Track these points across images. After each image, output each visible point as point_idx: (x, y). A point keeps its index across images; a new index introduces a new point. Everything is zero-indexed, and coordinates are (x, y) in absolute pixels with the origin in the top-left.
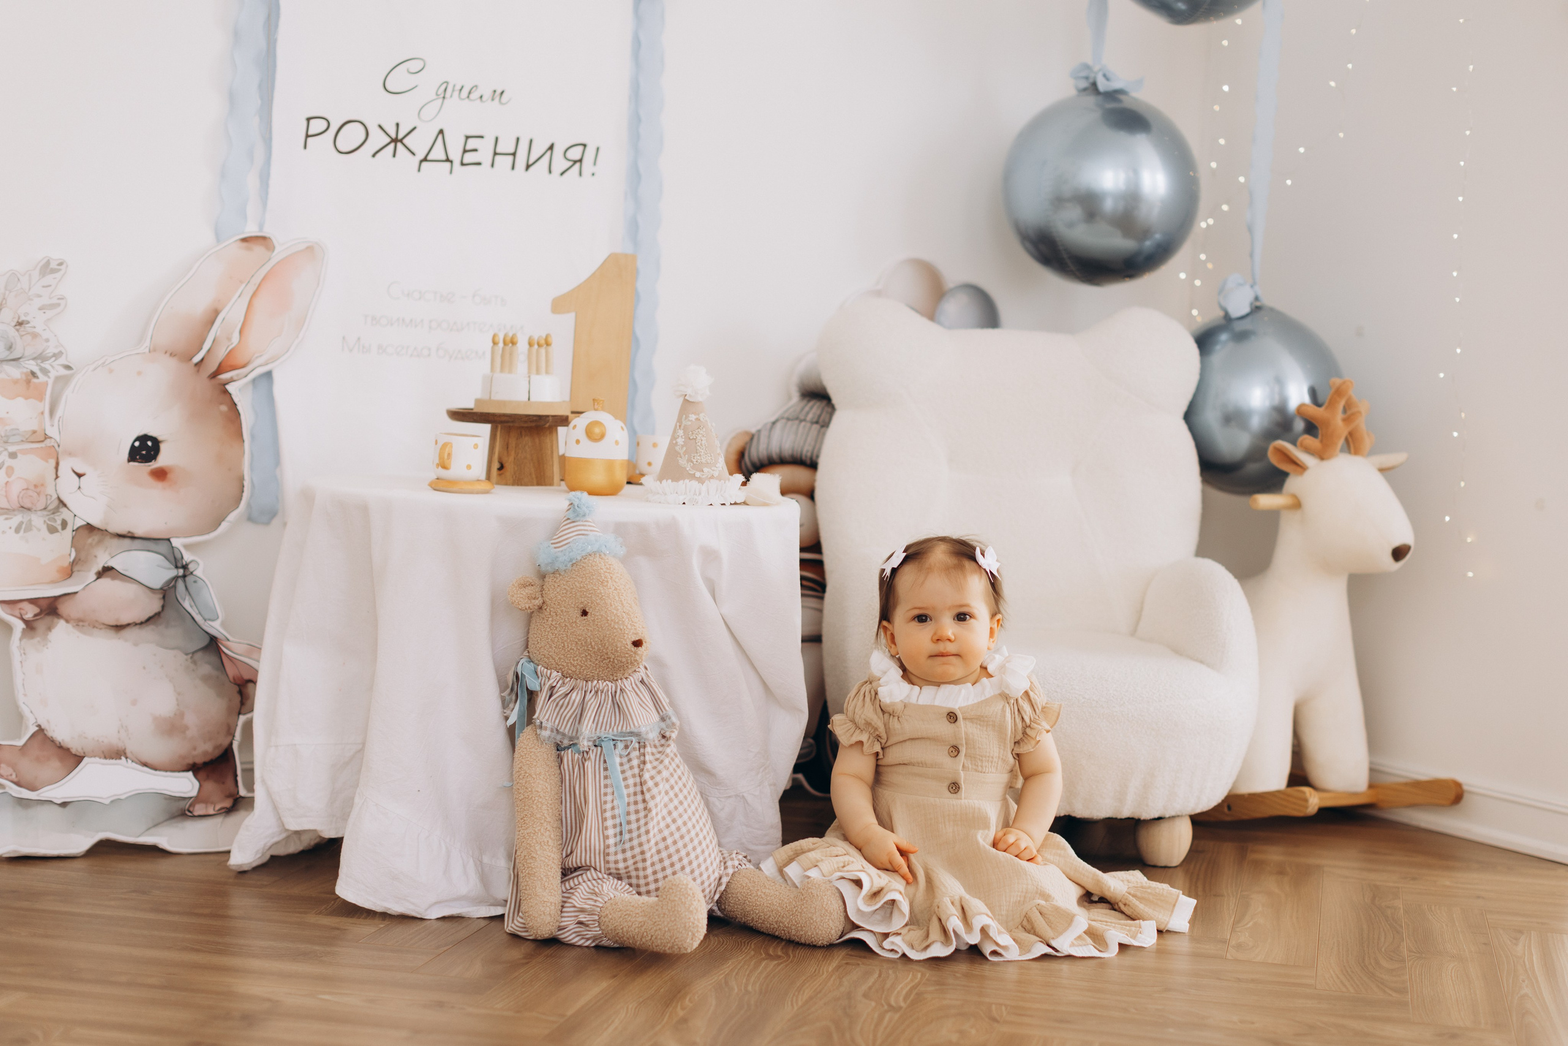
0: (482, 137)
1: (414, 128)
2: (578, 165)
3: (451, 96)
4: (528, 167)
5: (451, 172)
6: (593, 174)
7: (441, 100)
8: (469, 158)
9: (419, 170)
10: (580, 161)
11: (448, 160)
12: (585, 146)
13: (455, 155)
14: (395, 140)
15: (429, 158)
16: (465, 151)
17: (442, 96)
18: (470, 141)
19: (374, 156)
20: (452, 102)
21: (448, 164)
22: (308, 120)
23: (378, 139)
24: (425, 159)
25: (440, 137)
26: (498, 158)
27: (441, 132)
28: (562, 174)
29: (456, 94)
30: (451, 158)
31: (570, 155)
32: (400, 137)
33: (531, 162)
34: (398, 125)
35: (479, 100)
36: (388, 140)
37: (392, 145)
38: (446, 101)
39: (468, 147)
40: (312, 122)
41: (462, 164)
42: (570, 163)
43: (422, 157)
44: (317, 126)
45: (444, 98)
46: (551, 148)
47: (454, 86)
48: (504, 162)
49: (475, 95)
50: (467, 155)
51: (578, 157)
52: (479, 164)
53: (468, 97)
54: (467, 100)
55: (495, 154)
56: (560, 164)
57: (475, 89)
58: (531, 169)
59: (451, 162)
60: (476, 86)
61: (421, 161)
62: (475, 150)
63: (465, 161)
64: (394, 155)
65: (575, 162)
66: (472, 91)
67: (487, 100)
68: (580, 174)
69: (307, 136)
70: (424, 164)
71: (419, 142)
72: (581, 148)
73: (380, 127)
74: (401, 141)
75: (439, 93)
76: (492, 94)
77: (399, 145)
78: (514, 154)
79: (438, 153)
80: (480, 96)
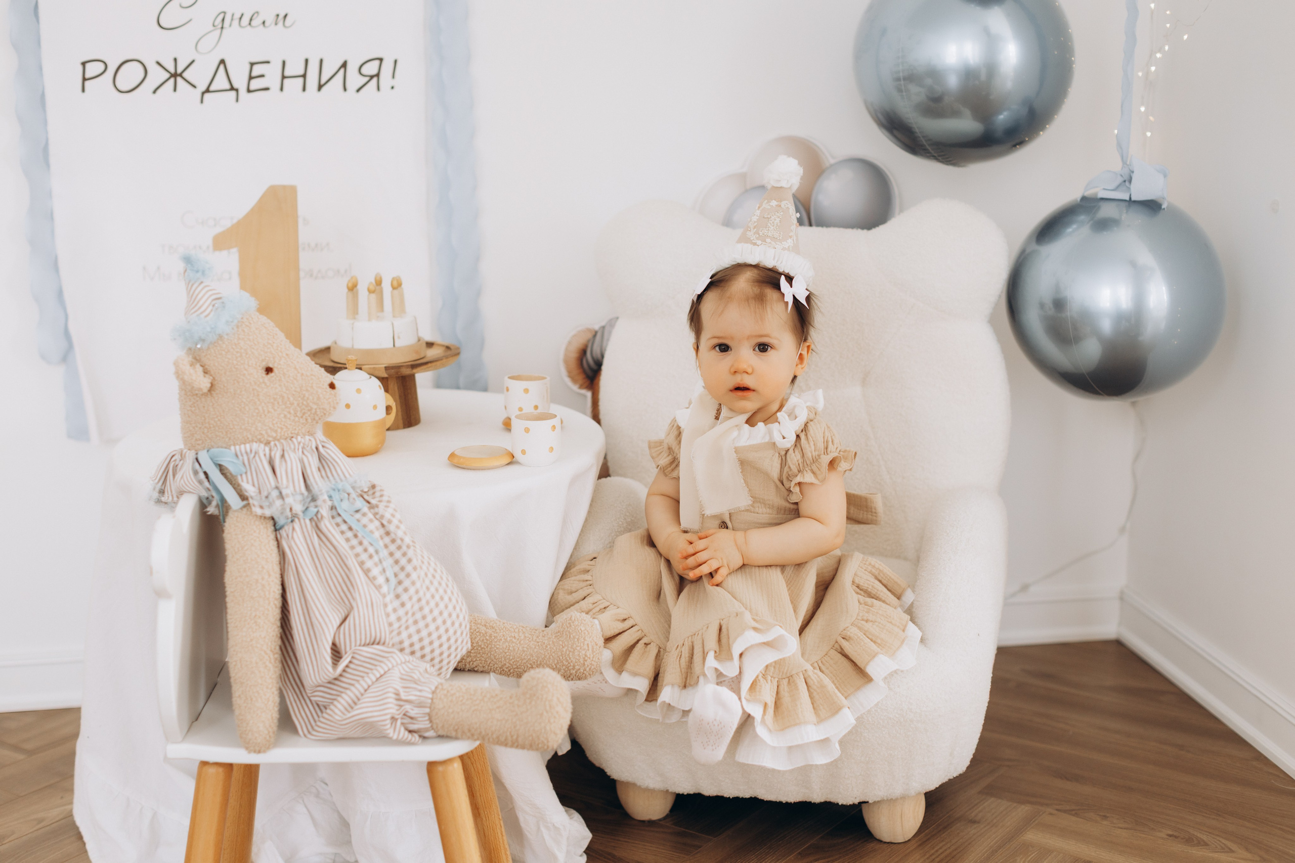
0: (268, 62)
1: (193, 61)
2: (375, 79)
3: (230, 26)
4: (320, 87)
5: (237, 100)
6: (393, 88)
7: (219, 31)
8: (255, 84)
9: (202, 102)
10: (378, 75)
11: (232, 89)
12: (381, 60)
13: (240, 82)
14: (175, 75)
15: (211, 89)
16: (251, 78)
17: (220, 26)
18: (255, 67)
19: (155, 92)
20: (233, 31)
21: (233, 93)
22: (84, 64)
23: (157, 76)
24: (207, 91)
25: (222, 67)
26: (286, 81)
27: (222, 62)
28: (358, 91)
29: (236, 22)
30: (235, 86)
31: (365, 70)
32: (179, 71)
33: (323, 82)
34: (175, 60)
35: (262, 26)
36: (168, 75)
37: (172, 80)
38: (224, 31)
39: (254, 74)
40: (88, 66)
41: (249, 91)
42: (367, 79)
43: (204, 88)
44: (93, 69)
45: (222, 28)
46: (344, 65)
47: (233, 15)
48: (293, 85)
49: (257, 22)
50: (253, 82)
51: (375, 72)
52: (267, 89)
53: (250, 24)
54: (249, 27)
55: (284, 77)
56: (355, 80)
57: (256, 15)
58: (324, 89)
59: (237, 90)
60: (257, 13)
61: (203, 93)
62: (262, 76)
63: (252, 88)
64: (175, 90)
65: (372, 77)
66: (254, 17)
67: (270, 25)
68: (378, 89)
69: (84, 79)
70: (207, 95)
71: (200, 75)
72: (377, 62)
73: (158, 63)
74: (181, 75)
75: (216, 24)
76: (275, 18)
77: (179, 79)
78: (304, 76)
79: (221, 82)
80: (262, 21)
